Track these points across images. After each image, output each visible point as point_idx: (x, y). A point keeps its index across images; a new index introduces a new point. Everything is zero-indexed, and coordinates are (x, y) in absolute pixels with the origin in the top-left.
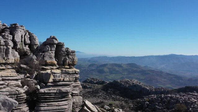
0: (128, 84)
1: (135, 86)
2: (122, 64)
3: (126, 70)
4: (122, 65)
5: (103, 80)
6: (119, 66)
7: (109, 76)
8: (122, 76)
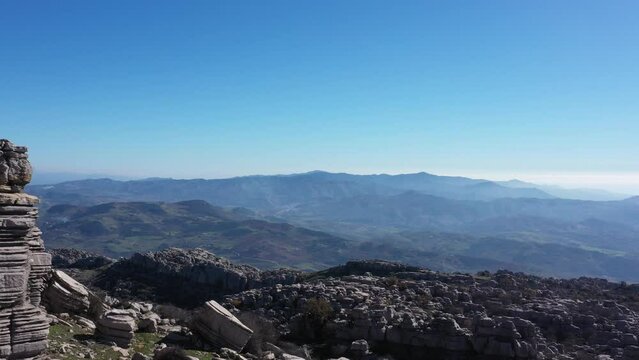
0: (181, 263)
1: (202, 267)
2: (162, 203)
3: (176, 221)
4: (163, 207)
5: (97, 255)
6: (153, 209)
7: (119, 243)
8: (164, 241)
